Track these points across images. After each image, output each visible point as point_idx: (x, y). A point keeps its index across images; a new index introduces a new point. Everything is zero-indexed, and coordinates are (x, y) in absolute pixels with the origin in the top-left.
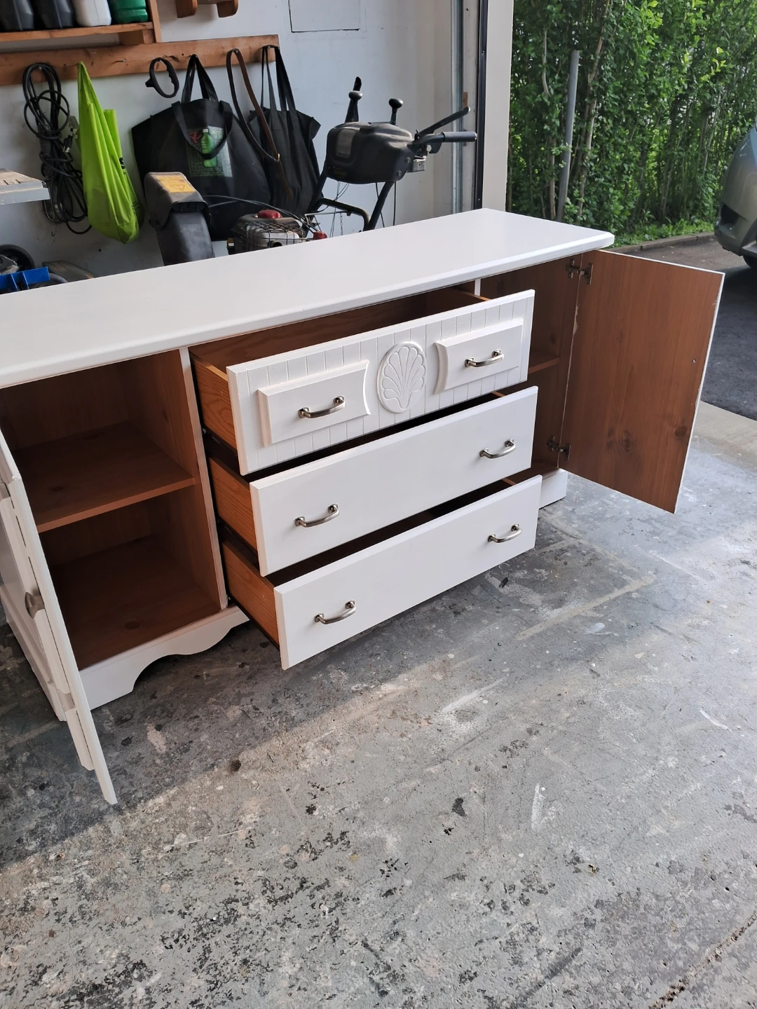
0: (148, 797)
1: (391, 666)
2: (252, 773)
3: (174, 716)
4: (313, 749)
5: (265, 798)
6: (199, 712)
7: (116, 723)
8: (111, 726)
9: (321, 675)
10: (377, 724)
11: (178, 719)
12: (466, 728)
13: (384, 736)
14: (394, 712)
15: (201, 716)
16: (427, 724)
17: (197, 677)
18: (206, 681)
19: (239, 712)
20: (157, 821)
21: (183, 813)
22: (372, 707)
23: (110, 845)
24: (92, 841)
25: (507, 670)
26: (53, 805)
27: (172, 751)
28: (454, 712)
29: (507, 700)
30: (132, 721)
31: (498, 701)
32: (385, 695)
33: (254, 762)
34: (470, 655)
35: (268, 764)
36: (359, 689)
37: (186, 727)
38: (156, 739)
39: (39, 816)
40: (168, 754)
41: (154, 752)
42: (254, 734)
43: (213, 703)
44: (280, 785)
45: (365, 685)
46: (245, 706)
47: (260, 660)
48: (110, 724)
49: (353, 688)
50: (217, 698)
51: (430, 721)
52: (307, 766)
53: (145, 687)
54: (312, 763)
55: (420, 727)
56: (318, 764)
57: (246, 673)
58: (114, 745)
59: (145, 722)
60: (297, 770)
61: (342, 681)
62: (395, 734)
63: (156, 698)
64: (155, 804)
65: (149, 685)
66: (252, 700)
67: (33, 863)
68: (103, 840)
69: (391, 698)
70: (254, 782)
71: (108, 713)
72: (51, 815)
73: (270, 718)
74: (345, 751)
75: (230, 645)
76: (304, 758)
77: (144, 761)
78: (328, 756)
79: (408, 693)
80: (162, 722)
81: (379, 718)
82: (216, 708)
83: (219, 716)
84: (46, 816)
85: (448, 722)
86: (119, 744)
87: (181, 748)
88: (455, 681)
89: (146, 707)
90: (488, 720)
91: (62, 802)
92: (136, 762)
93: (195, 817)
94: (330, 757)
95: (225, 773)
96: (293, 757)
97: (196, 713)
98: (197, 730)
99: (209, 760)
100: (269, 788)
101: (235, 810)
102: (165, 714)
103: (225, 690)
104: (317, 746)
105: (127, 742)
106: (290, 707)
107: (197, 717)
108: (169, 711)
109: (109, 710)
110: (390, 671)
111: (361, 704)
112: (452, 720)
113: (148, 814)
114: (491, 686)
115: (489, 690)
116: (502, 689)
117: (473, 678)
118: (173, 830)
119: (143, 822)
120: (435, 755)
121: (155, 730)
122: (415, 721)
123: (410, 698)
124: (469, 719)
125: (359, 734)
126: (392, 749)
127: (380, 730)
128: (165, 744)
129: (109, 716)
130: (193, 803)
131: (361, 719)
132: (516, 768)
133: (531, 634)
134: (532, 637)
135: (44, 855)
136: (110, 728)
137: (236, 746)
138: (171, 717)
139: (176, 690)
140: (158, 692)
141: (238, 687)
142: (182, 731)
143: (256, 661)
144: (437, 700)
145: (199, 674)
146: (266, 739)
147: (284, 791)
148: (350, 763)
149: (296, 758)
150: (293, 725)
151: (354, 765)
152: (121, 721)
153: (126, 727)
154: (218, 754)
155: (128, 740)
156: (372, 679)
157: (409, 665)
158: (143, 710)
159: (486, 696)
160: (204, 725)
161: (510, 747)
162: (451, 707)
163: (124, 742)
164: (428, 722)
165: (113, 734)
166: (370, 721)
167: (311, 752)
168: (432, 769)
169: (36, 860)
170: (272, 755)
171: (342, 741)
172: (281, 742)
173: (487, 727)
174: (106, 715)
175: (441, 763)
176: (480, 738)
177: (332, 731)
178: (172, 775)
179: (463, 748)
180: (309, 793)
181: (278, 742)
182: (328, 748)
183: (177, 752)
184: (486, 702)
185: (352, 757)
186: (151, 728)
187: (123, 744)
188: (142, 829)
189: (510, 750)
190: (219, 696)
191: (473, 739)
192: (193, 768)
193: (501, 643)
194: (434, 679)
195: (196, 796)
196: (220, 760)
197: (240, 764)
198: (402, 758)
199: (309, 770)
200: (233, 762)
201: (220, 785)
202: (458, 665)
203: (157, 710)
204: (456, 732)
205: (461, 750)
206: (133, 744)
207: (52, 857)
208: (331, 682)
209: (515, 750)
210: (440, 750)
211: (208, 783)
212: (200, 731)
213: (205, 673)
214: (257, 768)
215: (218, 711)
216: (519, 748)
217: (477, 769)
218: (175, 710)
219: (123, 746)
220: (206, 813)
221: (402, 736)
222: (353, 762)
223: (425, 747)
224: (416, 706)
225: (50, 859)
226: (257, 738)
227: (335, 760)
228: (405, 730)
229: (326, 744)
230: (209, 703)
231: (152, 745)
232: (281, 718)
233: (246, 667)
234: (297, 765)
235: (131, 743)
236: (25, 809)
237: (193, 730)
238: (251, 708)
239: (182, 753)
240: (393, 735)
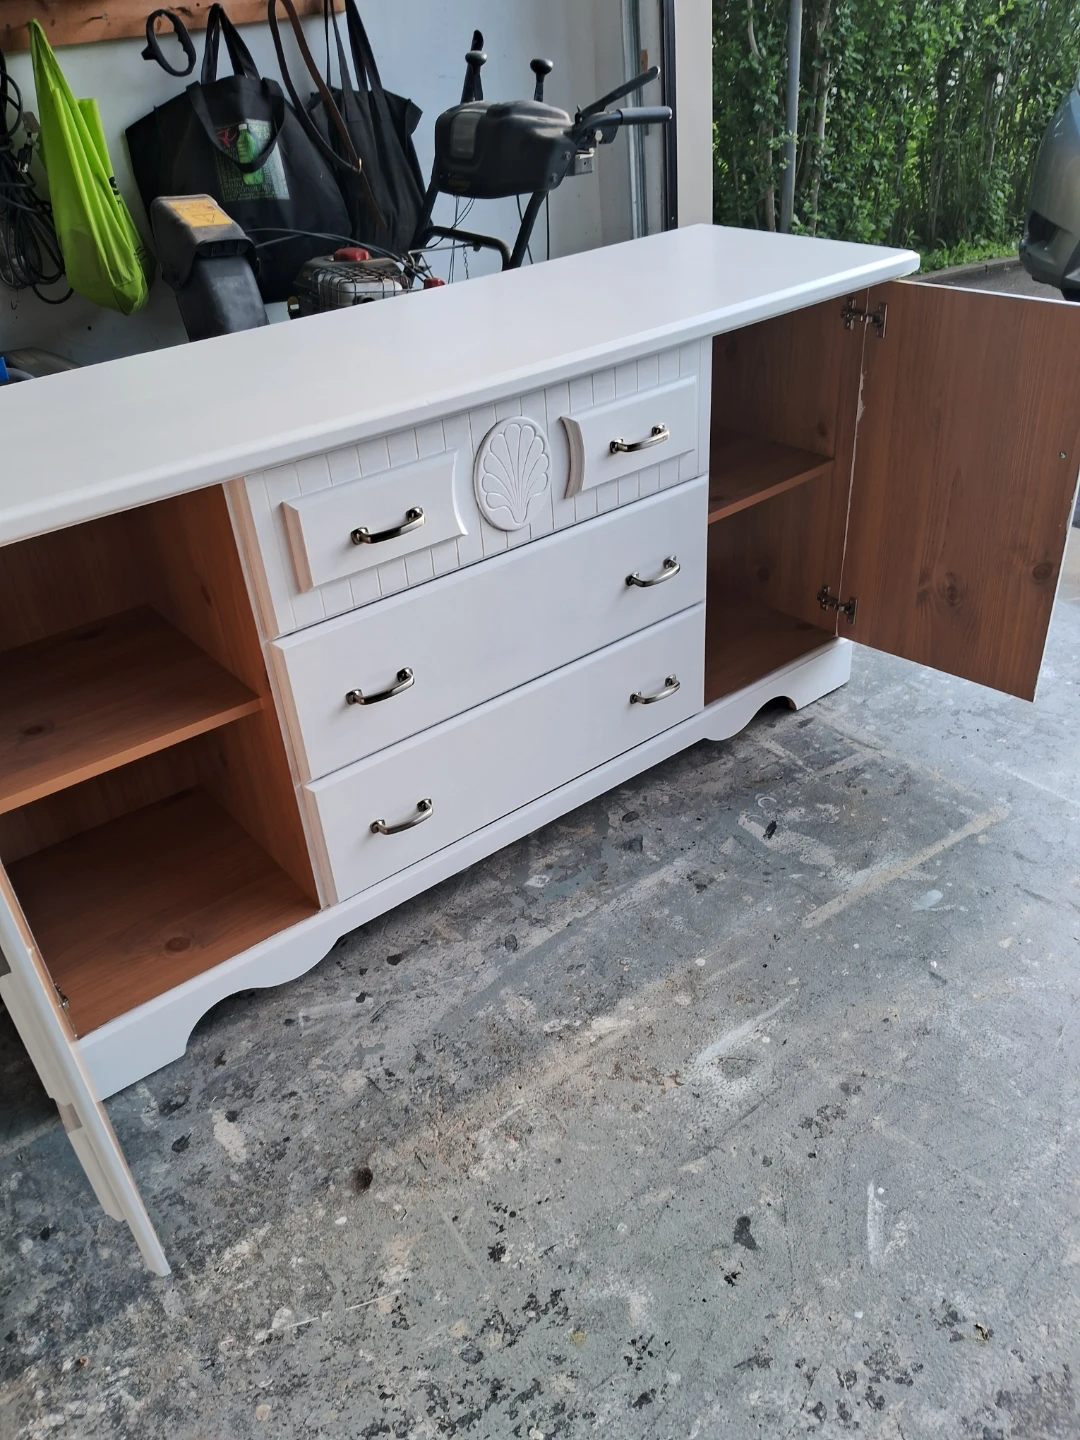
0: (222, 1243)
1: (605, 986)
2: (392, 1191)
3: (256, 1094)
4: (490, 1141)
5: (418, 1234)
6: (296, 1085)
7: (162, 1111)
8: (153, 1118)
9: (491, 1008)
10: (591, 1091)
11: (263, 1100)
12: (738, 1089)
13: (606, 1111)
14: (618, 1068)
15: (300, 1093)
16: (674, 1085)
17: (289, 1022)
18: (305, 1028)
19: (363, 1082)
20: (241, 1286)
21: (282, 1270)
22: (580, 1059)
23: (165, 1336)
24: (134, 1330)
25: (795, 981)
26: (65, 1267)
27: (257, 1157)
28: (716, 1061)
29: (800, 1035)
30: (186, 1107)
31: (787, 1037)
32: (601, 1038)
33: (395, 1170)
34: (732, 958)
35: (417, 1172)
36: (557, 1030)
37: (277, 1112)
38: (229, 1137)
39: (42, 1288)
40: (250, 1164)
41: (227, 1163)
42: (389, 1119)
43: (321, 1067)
44: (441, 1211)
45: (565, 1022)
46: (372, 1070)
47: (389, 986)
48: (152, 1114)
49: (546, 1028)
50: (325, 1058)
51: (678, 1080)
52: (482, 1173)
53: (205, 1045)
54: (490, 1168)
55: (664, 1092)
56: (500, 1167)
57: (368, 1011)
58: (160, 1152)
59: (208, 1108)
60: (466, 1182)
61: (527, 1015)
62: (624, 1106)
63: (223, 1063)
64: (235, 1256)
65: (212, 1041)
66: (381, 1059)
67: (36, 1379)
68: (153, 1327)
69: (610, 1042)
70: (397, 1208)
71: (147, 1094)
72: (62, 1285)
73: (414, 1090)
74: (545, 1141)
75: (338, 963)
76: (477, 1159)
77: (211, 1178)
78: (517, 1152)
79: (636, 1031)
80: (235, 1106)
81: (594, 1079)
82: (324, 1077)
83: (330, 1090)
84: (54, 1288)
85: (709, 1079)
86: (167, 1148)
87: (272, 1151)
88: (713, 1006)
89: (209, 1080)
90: (775, 1073)
91: (80, 1260)
92: (199, 1182)
93: (304, 1277)
94: (520, 1155)
95: (347, 1193)
96: (458, 1157)
97: (291, 1087)
98: (295, 1117)
99: (319, 1170)
100: (423, 1216)
101: (369, 1260)
102: (241, 1091)
103: (337, 1043)
104: (496, 1136)
105: (181, 1145)
106: (445, 1067)
107: (293, 1094)
108: (248, 1087)
109: (149, 1089)
110: (603, 995)
111: (562, 1055)
112: (714, 1074)
113: (225, 1274)
114: (772, 1011)
115: (770, 1018)
116: (792, 1015)
117: (740, 998)
118: (268, 1302)
119: (217, 1290)
120: (694, 1142)
121: (226, 1121)
122: (654, 1080)
123: (642, 1041)
124: (743, 1072)
125: (565, 1109)
126: (622, 1133)
127: (599, 1100)
128: (245, 1146)
129: (149, 1099)
130: (298, 1250)
131: (565, 1083)
132: (830, 1156)
133: (825, 917)
134: (828, 921)
135: (53, 1363)
136: (152, 1122)
137: (363, 1144)
138: (252, 1096)
139: (256, 1047)
140: (227, 1052)
141: (357, 1037)
142: (270, 1120)
143: (383, 988)
144: (686, 1041)
145: (293, 1017)
146: (410, 1128)
147: (449, 1221)
148: (554, 1164)
149: (463, 1160)
150: (453, 1100)
151: (561, 1166)
152: (168, 1108)
153: (178, 1118)
154: (333, 1158)
155: (183, 1142)
156: (576, 1009)
157: (634, 981)
158: (203, 1086)
159: (765, 1029)
160: (306, 1107)
161: (817, 1119)
162: (710, 1053)
163: (176, 1146)
164: (676, 1082)
165: (157, 1132)
166: (580, 1085)
167: (488, 1148)
168: (692, 1167)
169: (41, 1373)
170: (423, 1156)
171: (538, 1123)
172: (437, 1132)
173: (774, 1086)
174: (144, 1098)
175: (706, 1154)
176: (765, 1105)
177: (520, 1107)
178: (260, 1201)
179: (739, 1125)
180: (491, 1222)
181: (431, 1132)
182: (516, 1139)
183: (266, 1159)
184: (766, 1040)
185: (557, 1152)
186: (219, 1117)
187: (173, 1149)
188: (216, 1303)
189: (817, 1124)
190: (328, 1054)
191: (754, 1108)
192: (294, 1187)
193: (779, 935)
194: (677, 1004)
195: (303, 1237)
196: (337, 1170)
197: (371, 1176)
198: (640, 1149)
199: (487, 1179)
200: (359, 1172)
201: (342, 1215)
202: (714, 977)
203: (226, 1085)
204: (724, 1098)
205: (736, 1130)
206: (190, 1148)
207: (68, 1365)
208: (510, 1020)
209: (825, 1123)
210: (701, 1131)
211: (321, 1213)
212: (300, 1118)
213: (301, 1014)
214: (399, 1182)
215: (328, 1082)
216: (832, 1119)
217: (766, 1162)
218: (257, 1084)
219: (174, 1152)
220: (321, 1268)
221: (636, 1109)
222: (559, 1161)
223: (676, 1128)
224: (652, 1053)
225: (64, 1369)
226: (396, 1126)
227: (529, 1160)
228: (639, 1098)
229: (513, 1131)
230: (313, 1067)
231: (223, 1148)
232: (433, 1088)
233: (369, 1000)
234: (466, 1171)
235: (187, 1147)
236: (18, 1277)
237: (288, 1117)
238: (382, 1073)
239: (273, 1161)
240: (621, 1108)
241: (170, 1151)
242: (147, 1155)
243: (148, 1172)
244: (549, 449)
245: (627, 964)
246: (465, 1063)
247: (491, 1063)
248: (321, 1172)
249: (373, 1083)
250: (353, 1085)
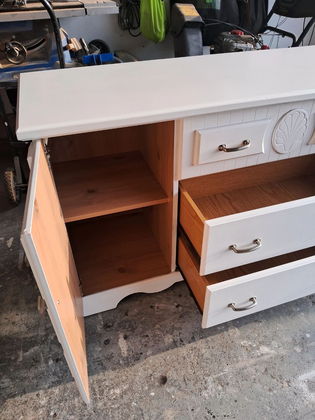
0: (111, 386)
1: (268, 333)
2: (172, 389)
3: (135, 331)
4: (212, 382)
5: (178, 411)
6: (149, 333)
7: (104, 326)
8: (101, 328)
9: (223, 327)
10: (254, 376)
11: (137, 335)
12: (313, 397)
13: (258, 386)
14: (266, 370)
15: (150, 337)
16: (287, 385)
17: (152, 307)
18: (157, 312)
19: (171, 340)
20: (113, 406)
21: (128, 405)
22: (252, 361)
23: (84, 416)
24: (75, 409)
26: (60, 375)
27: (130, 357)
28: (306, 381)
30: (112, 328)
32: (262, 355)
33: (175, 381)
35: (183, 385)
36: (246, 345)
37: (140, 341)
38: (123, 345)
39: (51, 380)
40: (127, 358)
41: (120, 355)
42: (178, 359)
43: (158, 329)
44: (188, 405)
45: (250, 343)
46: (176, 337)
47: (188, 305)
48: (101, 326)
49: (242, 343)
50: (161, 326)
51: (289, 384)
52: (206, 395)
53: (123, 306)
54: (210, 394)
55: (283, 387)
56: (213, 395)
57: (179, 312)
58: (100, 343)
59: (118, 331)
60: (200, 396)
61: (236, 336)
62: (265, 387)
63: (127, 315)
64: (114, 393)
65: (126, 305)
66: (180, 334)
67: (41, 415)
68: (82, 410)
69: (266, 358)
70: (173, 397)
71: (101, 318)
72: (58, 381)
73: (188, 351)
74: (230, 390)
75: (173, 290)
76: (206, 388)
77: (114, 359)
78: (221, 391)
79: (277, 357)
80: (128, 333)
81: (256, 372)
82: (159, 333)
83: (160, 339)
84: (55, 382)
85: (302, 388)
86: (102, 342)
87: (136, 356)
88: (309, 357)
89: (121, 320)
91: (65, 375)
92: (110, 359)
93: (135, 412)
94: (222, 393)
95: (157, 384)
96: (198, 386)
97: (147, 333)
98: (146, 346)
99: (149, 370)
100: (181, 404)
101: (159, 414)
102: (130, 328)
103: (166, 321)
104: (214, 382)
105: (107, 342)
106: (202, 346)
107: (147, 336)
108: (133, 328)
110: (267, 337)
111: (246, 357)
112: (304, 387)
113: (110, 400)
118: (121, 416)
119: (105, 405)
120: (291, 414)
121: (123, 338)
122: (279, 380)
123: (278, 362)
125: (242, 380)
126: (262, 398)
127: (256, 381)
128: (127, 351)
129: (101, 320)
130: (135, 400)
131: (245, 369)
135: (48, 411)
136: (100, 330)
137: (166, 366)
138: (133, 332)
139: (139, 313)
140: (129, 311)
141: (173, 322)
142: (137, 343)
143: (186, 305)
144: (296, 368)
145: (153, 306)
146: (184, 366)
147: (190, 410)
148: (234, 402)
149: (200, 387)
150: (202, 360)
151: (236, 404)
152: (106, 326)
153: (108, 331)
154: (155, 367)
155: (108, 341)
156: (255, 339)
157: (280, 335)
158: (119, 322)
160: (150, 343)
162: (304, 377)
163: (105, 342)
164: (288, 384)
165: (101, 334)
166: (250, 372)
167: (211, 386)
169: (43, 412)
170: (186, 379)
171: (231, 382)
172: (193, 371)
174: (100, 319)
177: (226, 373)
178: (127, 375)
180: (205, 417)
181: (191, 370)
182: (221, 386)
183: (133, 359)
185: (236, 397)
186: (121, 336)
187: (104, 343)
188: (104, 409)
190: (162, 325)
192: (139, 374)
194: (295, 350)
195: (138, 395)
196: (156, 373)
197: (167, 380)
198: (268, 408)
199: (207, 398)
200: (163, 376)
201: (153, 392)
202: (312, 344)
203: (126, 324)
204: (307, 399)
205: (309, 416)
206: (110, 345)
207: (52, 414)
208: (229, 335)
210: (294, 410)
211: (146, 388)
212: (147, 347)
213: (156, 305)
214: (176, 386)
215: (160, 336)
218: (136, 327)
219: (104, 344)
220: (141, 410)
221: (270, 390)
222: (236, 401)
223: (284, 405)
224: (281, 369)
225: (50, 414)
226: (179, 363)
227: (225, 396)
228: (272, 386)
229: (220, 381)
230: (156, 328)
231: (120, 348)
232: (195, 352)
233: (180, 308)
234: (201, 392)
235: (109, 344)
236: (46, 373)
237: (144, 345)
238: (179, 340)
239: (135, 360)
240: (264, 388)
241: (103, 343)
242: (95, 342)
243: (94, 349)
245: (278, 327)
246: (209, 347)
247: (219, 350)
248: (150, 372)
249: (175, 342)
250: (168, 341)
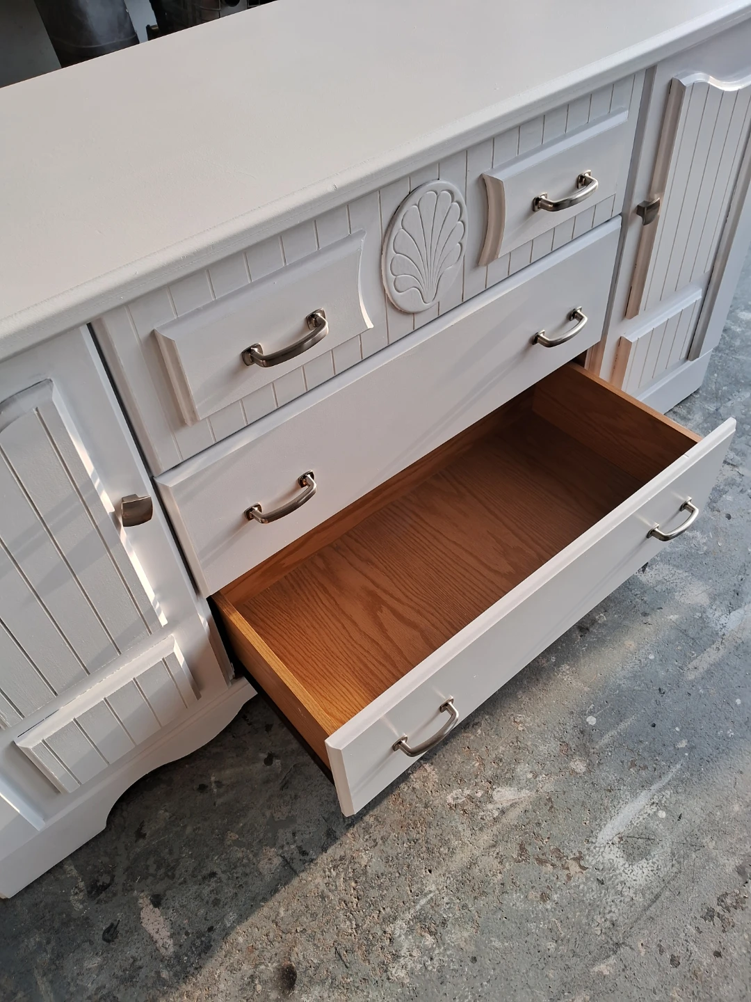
1: (501, 748)
2: (316, 993)
3: (177, 873)
4: (406, 935)
6: (215, 864)
7: (89, 893)
8: (82, 902)
10: (499, 876)
11: (185, 882)
12: (639, 874)
13: (515, 900)
14: (522, 848)
15: (220, 874)
16: (578, 869)
17: (203, 788)
18: (219, 796)
19: (277, 861)
22: (485, 838)
25: (683, 744)
28: (616, 840)
29: (694, 809)
30: (111, 888)
31: (681, 810)
32: (503, 812)
33: (317, 968)
34: (621, 717)
35: (339, 972)
36: (460, 801)
37: (198, 896)
38: (155, 923)
40: (177, 956)
41: (156, 957)
42: (307, 907)
43: (237, 843)
45: (467, 792)
46: (286, 848)
48: (81, 896)
49: (450, 800)
50: (240, 833)
51: (582, 863)
52: (402, 973)
53: (125, 814)
54: (409, 967)
55: (569, 877)
56: (419, 966)
57: (277, 776)
58: (91, 943)
59: (133, 890)
60: (387, 984)
61: (430, 785)
62: (532, 894)
63: (144, 836)
65: (132, 811)
66: (294, 834)
69: (512, 817)
71: (75, 873)
73: (327, 873)
74: (458, 936)
75: (245, 718)
76: (396, 957)
77: (143, 973)
78: (433, 949)
79: (536, 803)
80: (159, 888)
81: (501, 862)
82: (240, 855)
83: (248, 871)
85: (611, 861)
86: (98, 938)
87: (198, 943)
88: (608, 775)
89: (132, 856)
90: (673, 854)
92: (132, 977)
94: (437, 952)
95: (274, 995)
96: (377, 956)
97: (210, 866)
98: (216, 902)
99: (245, 967)
102: (162, 871)
103: (251, 814)
104: (411, 930)
105: (111, 934)
106: (357, 846)
108: (169, 866)
109: (76, 867)
110: (501, 760)
111: (468, 833)
112: (614, 856)
114: (665, 780)
115: (664, 788)
116: (680, 783)
117: (633, 764)
120: (603, 937)
121: (151, 906)
122: (559, 864)
123: (544, 815)
124: (645, 854)
125: (475, 898)
126: (532, 926)
127: (507, 887)
128: (171, 936)
129: (77, 878)
131: (473, 866)
132: (735, 955)
133: (706, 666)
134: (709, 672)
136: (81, 907)
137: (283, 936)
138: (173, 877)
139: (172, 819)
140: (146, 823)
141: (269, 808)
142: (193, 905)
144: (586, 816)
145: (205, 782)
146: (328, 917)
148: (470, 964)
149: (382, 957)
150: (366, 885)
151: (477, 965)
152: (96, 890)
153: (106, 902)
154: (257, 952)
155: (113, 929)
156: (476, 777)
157: (529, 743)
158: (126, 863)
159: (660, 801)
160: (226, 891)
161: (718, 909)
162: (610, 831)
163: (106, 935)
164: (580, 866)
165: (87, 918)
166: (487, 869)
167: (405, 944)
168: (604, 968)
170: (343, 952)
171: (451, 915)
172: (354, 923)
173: (675, 870)
174: (72, 877)
175: (615, 952)
176: (667, 893)
177: (431, 895)
179: (644, 918)
181: (348, 923)
182: (431, 933)
183: (193, 953)
184: (662, 814)
185: (472, 949)
186: (144, 902)
187: (104, 939)
189: (719, 915)
190: (242, 827)
191: (657, 897)
192: (222, 987)
193: (664, 689)
194: (573, 771)
196: (263, 967)
197: (295, 974)
198: (551, 946)
199: (407, 981)
200: (283, 968)
202: (606, 739)
203: (148, 863)
204: (628, 885)
205: (642, 923)
206: (120, 938)
208: (414, 788)
209: (727, 915)
210: (608, 924)
212: (221, 903)
213: (213, 779)
214: (323, 982)
215: (245, 861)
216: (732, 909)
217: (674, 961)
218: (177, 861)
219: (105, 943)
221: (544, 897)
222: (474, 959)
223: (584, 921)
224: (555, 831)
226: (314, 915)
227: (446, 959)
228: (547, 884)
229: (424, 923)
230: (229, 843)
231: (151, 938)
232: (346, 870)
233: (277, 763)
234: (386, 971)
235: (117, 937)
237: (210, 902)
238: (296, 852)
239: (200, 955)
240: (530, 897)
241: (101, 941)
242: (79, 946)
243: (82, 967)
244: (465, 217)
245: (521, 722)
247: (400, 842)
248: (247, 968)
249: (288, 863)
250: (268, 866)
